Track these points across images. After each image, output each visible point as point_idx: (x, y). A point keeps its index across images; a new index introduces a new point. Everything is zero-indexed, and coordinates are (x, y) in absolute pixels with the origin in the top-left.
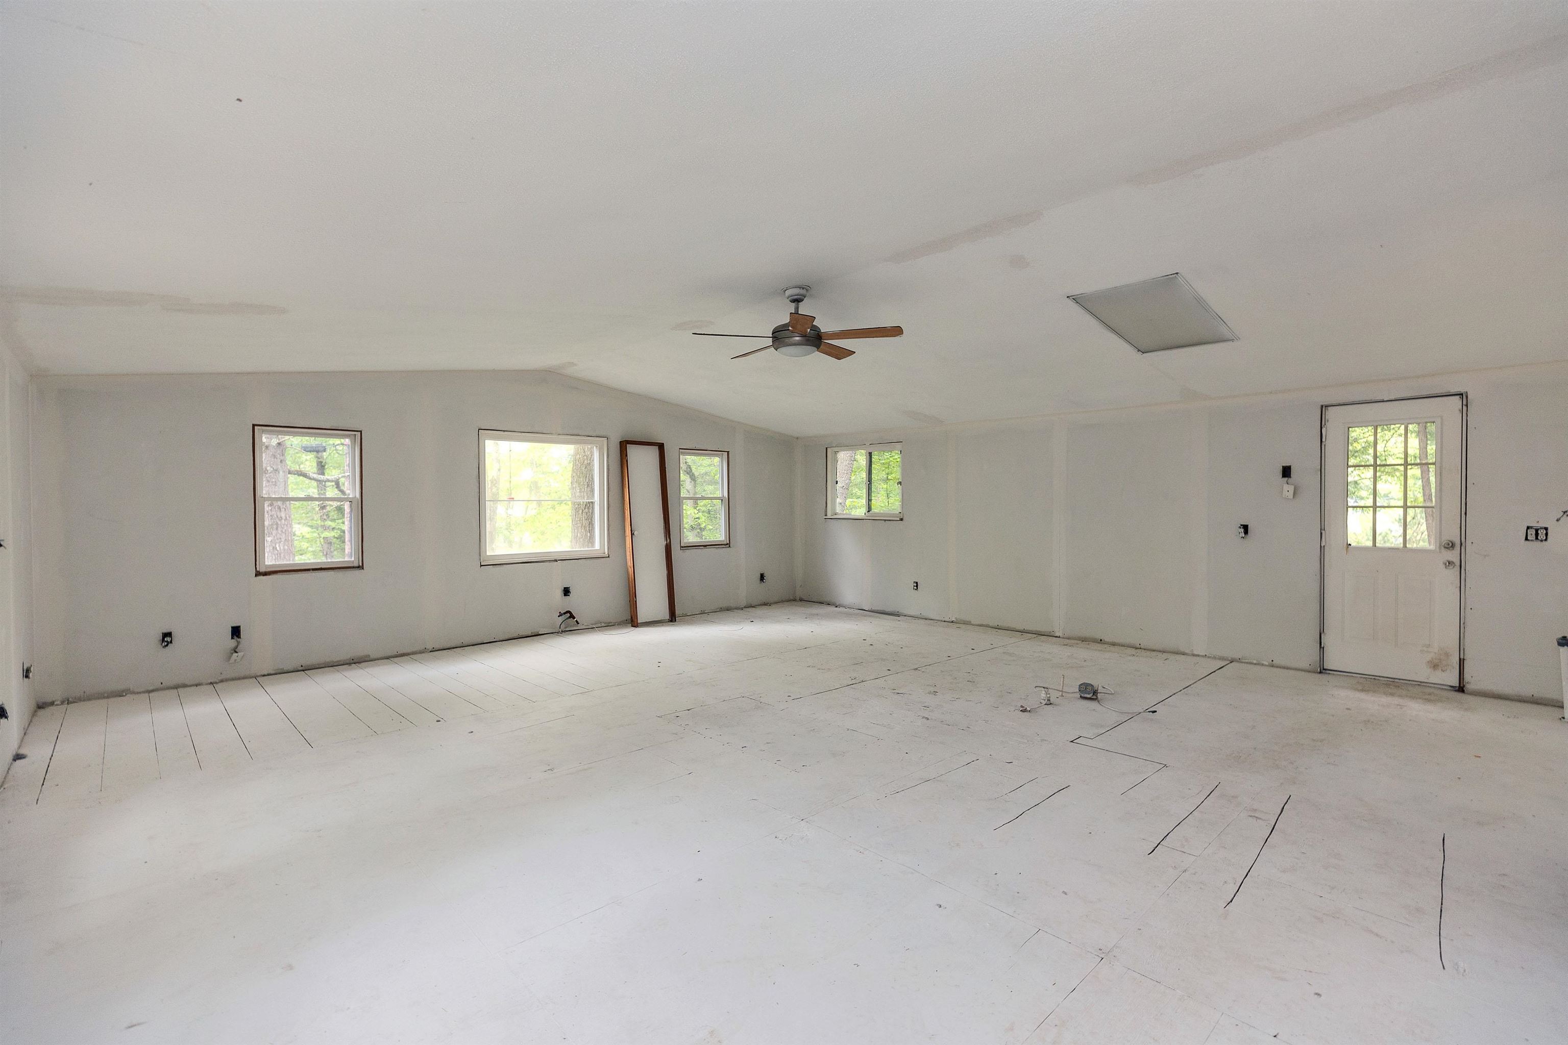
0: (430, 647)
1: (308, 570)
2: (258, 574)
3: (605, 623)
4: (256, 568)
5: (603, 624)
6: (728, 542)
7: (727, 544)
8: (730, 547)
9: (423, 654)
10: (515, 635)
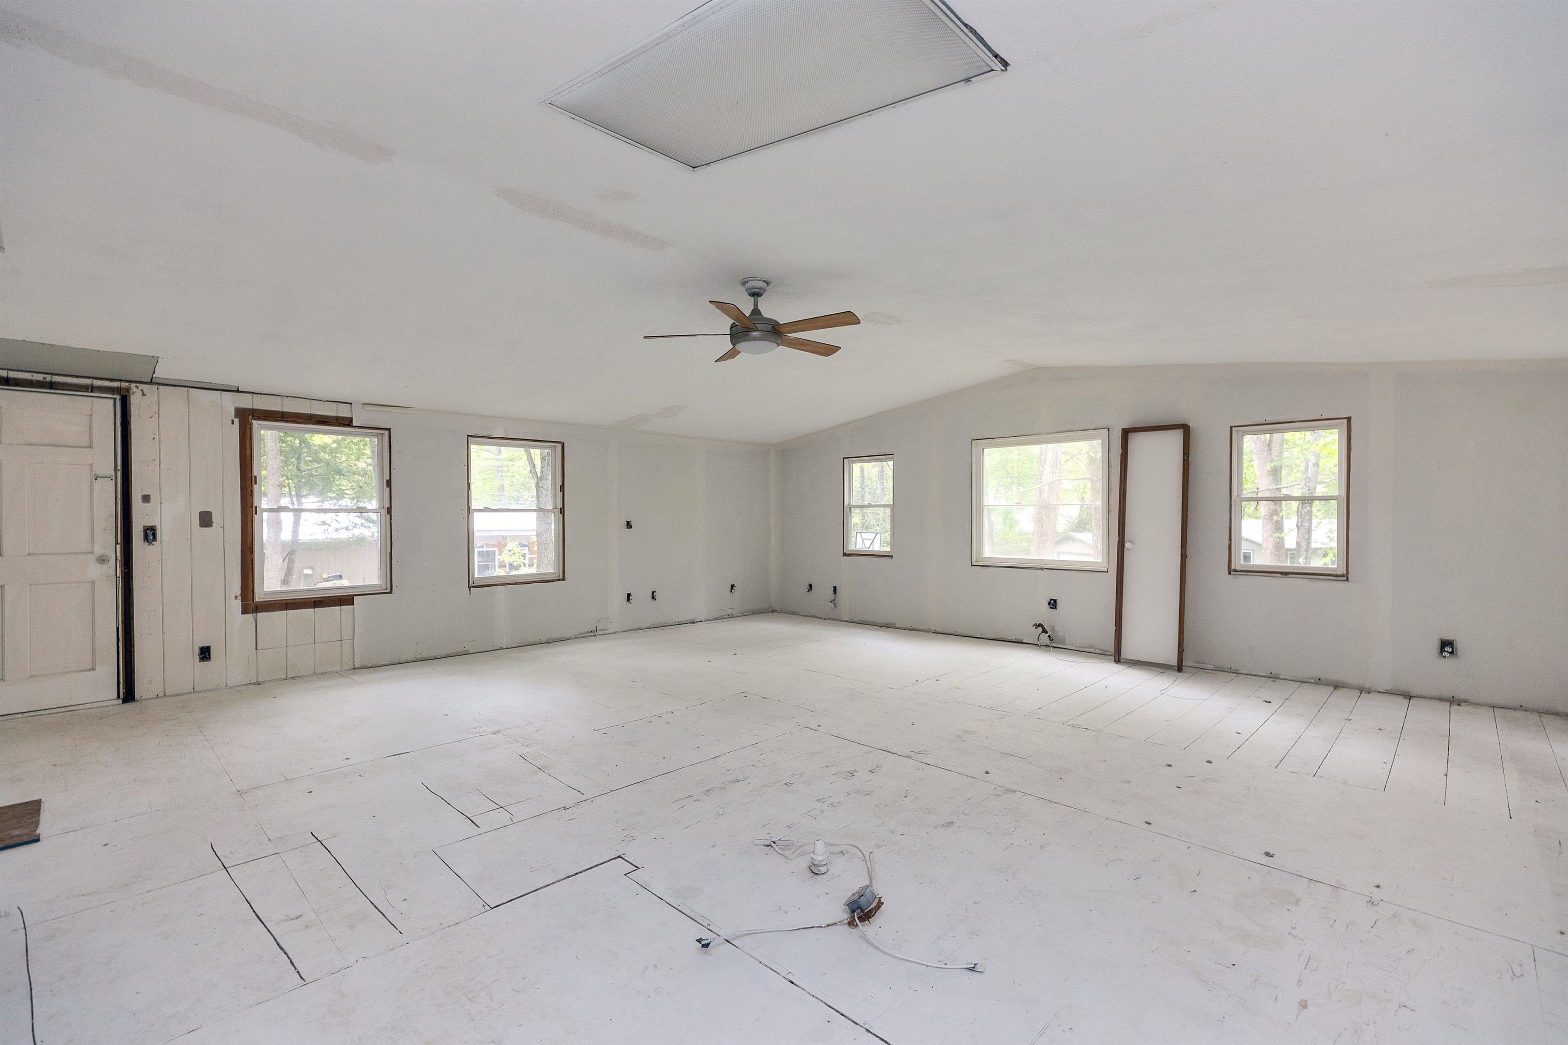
0: (933, 629)
1: (867, 555)
2: (845, 555)
3: (1100, 650)
4: (844, 551)
5: (1097, 651)
6: (1345, 573)
7: (1343, 576)
8: (1347, 580)
9: (928, 633)
10: (1000, 637)
